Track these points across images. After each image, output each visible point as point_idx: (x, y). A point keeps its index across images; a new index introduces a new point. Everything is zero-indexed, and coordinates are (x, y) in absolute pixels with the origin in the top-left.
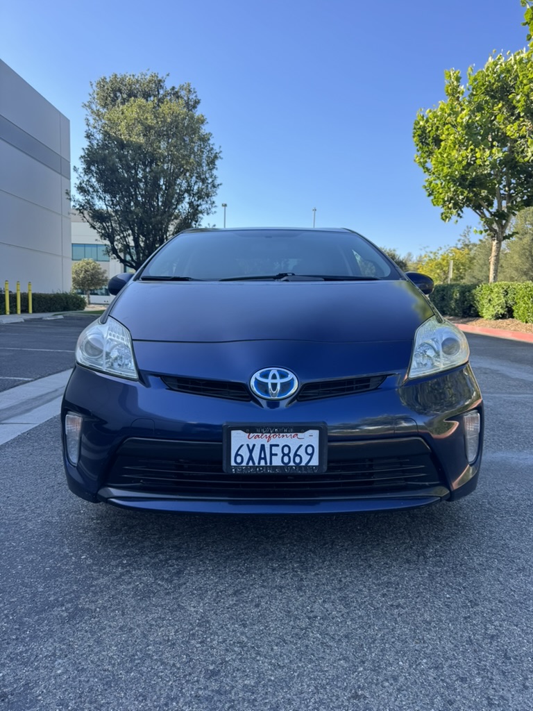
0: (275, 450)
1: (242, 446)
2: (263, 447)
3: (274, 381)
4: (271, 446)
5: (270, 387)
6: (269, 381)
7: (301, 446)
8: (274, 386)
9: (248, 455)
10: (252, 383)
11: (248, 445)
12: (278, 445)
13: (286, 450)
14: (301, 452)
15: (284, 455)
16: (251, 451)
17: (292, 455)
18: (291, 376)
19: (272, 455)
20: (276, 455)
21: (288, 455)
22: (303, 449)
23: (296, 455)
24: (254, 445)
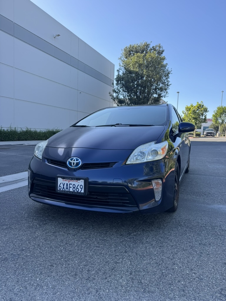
0: (71, 186)
1: (61, 183)
2: (67, 184)
3: (74, 162)
4: (70, 184)
5: (72, 163)
6: (72, 162)
7: (79, 185)
8: (74, 163)
9: (63, 187)
10: (68, 163)
11: (63, 183)
12: (71, 184)
13: (74, 186)
14: (79, 187)
15: (74, 188)
16: (64, 185)
17: (76, 188)
18: (80, 160)
19: (70, 187)
20: (71, 187)
21: (75, 188)
22: (79, 186)
23: (77, 188)
24: (65, 183)
